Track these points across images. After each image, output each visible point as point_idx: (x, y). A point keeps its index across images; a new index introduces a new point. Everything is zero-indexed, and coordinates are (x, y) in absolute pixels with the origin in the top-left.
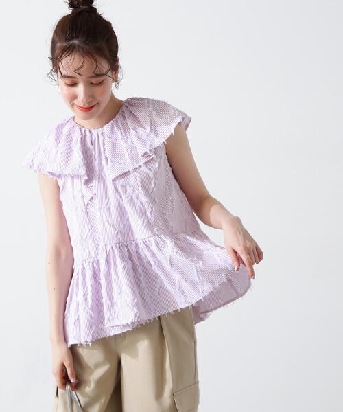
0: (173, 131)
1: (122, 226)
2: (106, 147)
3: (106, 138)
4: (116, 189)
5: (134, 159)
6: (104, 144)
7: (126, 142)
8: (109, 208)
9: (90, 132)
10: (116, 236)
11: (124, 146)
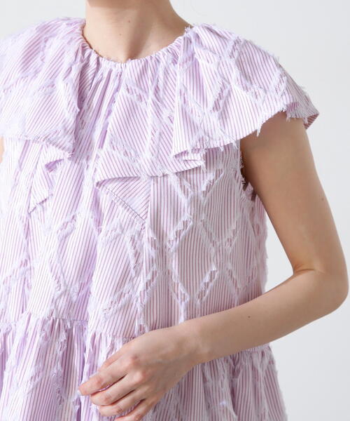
0: (258, 127)
1: (77, 286)
2: (115, 107)
3: (123, 90)
4: (96, 203)
5: (158, 155)
6: (113, 100)
7: (158, 113)
8: (66, 236)
9: (98, 63)
10: (54, 302)
11: (150, 118)
